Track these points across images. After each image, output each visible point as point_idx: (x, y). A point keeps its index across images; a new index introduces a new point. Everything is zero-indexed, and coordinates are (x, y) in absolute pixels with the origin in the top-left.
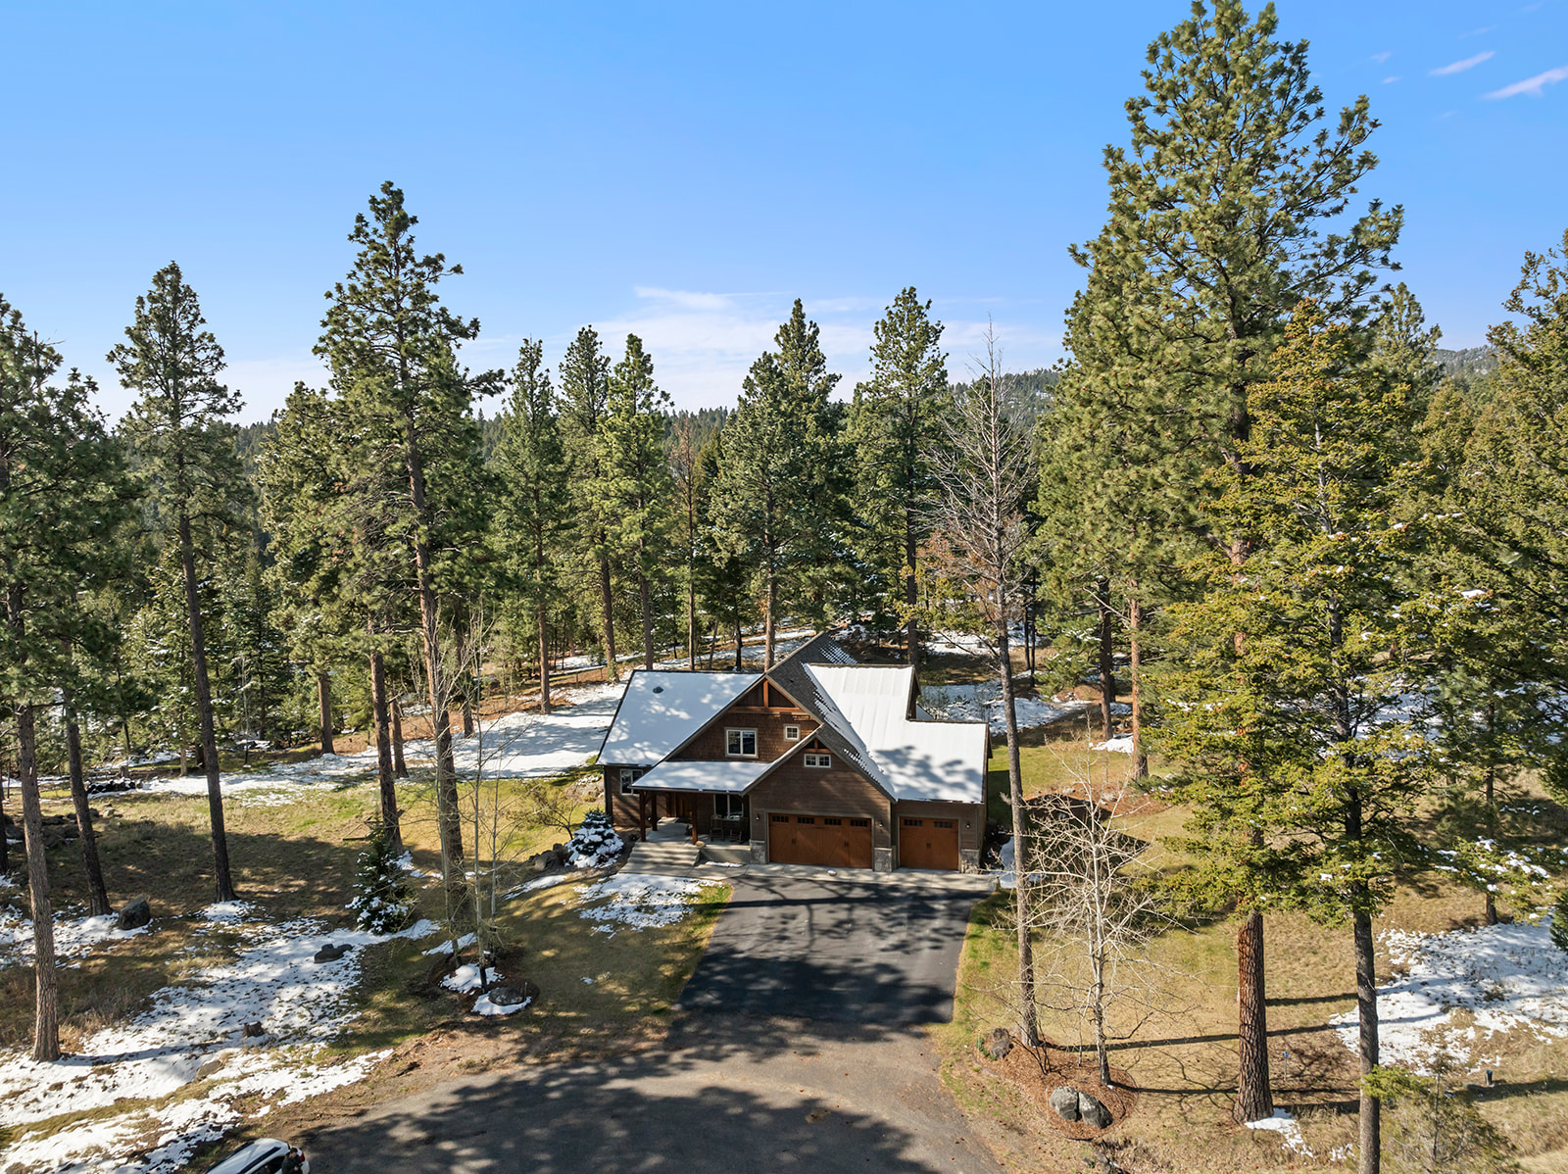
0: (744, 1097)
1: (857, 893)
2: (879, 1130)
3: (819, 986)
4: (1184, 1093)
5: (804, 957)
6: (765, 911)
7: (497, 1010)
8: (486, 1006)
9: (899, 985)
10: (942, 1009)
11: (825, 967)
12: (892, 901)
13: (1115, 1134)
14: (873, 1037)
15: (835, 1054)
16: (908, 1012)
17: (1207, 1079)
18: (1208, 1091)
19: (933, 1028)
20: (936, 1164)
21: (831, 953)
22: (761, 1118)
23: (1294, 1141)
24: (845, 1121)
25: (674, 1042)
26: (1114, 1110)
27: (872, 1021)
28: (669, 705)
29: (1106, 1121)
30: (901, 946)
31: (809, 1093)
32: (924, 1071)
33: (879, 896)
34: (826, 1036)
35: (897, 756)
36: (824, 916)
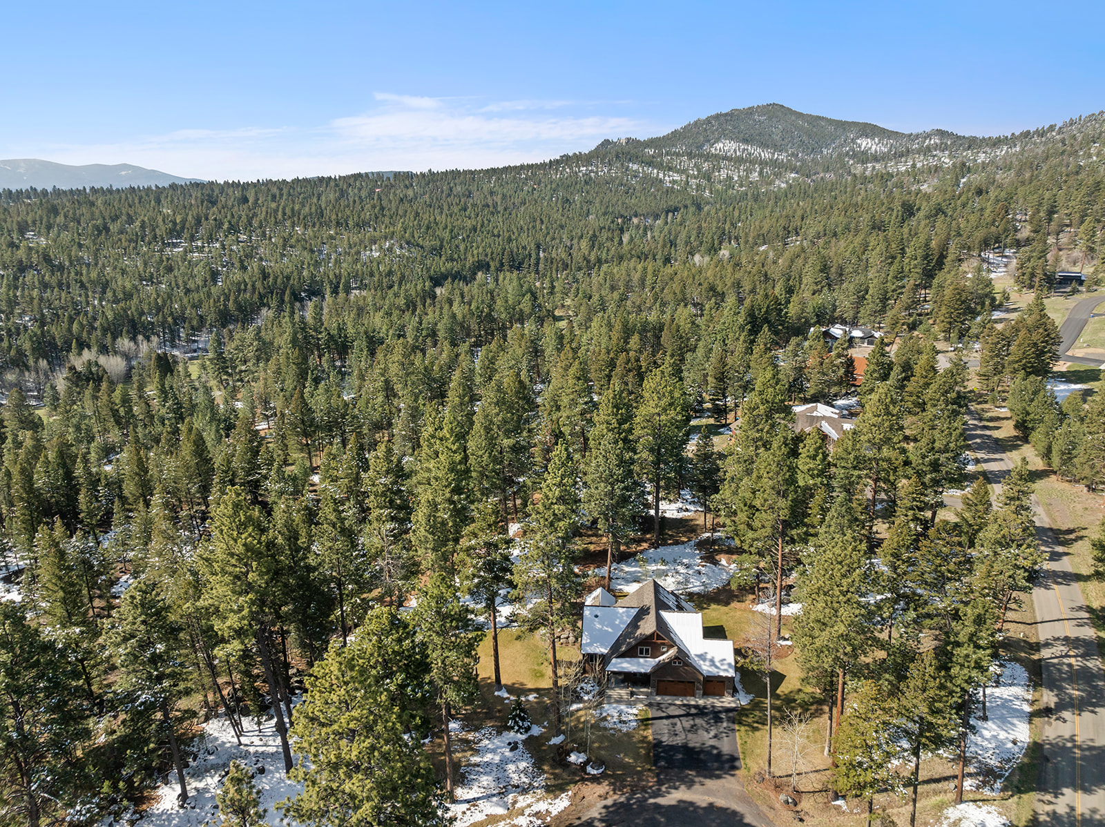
0: (691, 804)
1: (693, 711)
2: (735, 813)
3: (695, 756)
4: (814, 792)
5: (686, 743)
6: (665, 721)
7: (595, 772)
8: (592, 771)
9: (719, 755)
10: (737, 764)
11: (694, 748)
12: (706, 714)
13: (798, 808)
14: (719, 777)
15: (711, 783)
16: (727, 766)
17: (819, 787)
18: (820, 791)
19: (737, 772)
20: (754, 823)
21: (695, 741)
22: (701, 812)
23: (845, 808)
24: (723, 810)
25: (660, 782)
26: (797, 800)
27: (717, 770)
28: (603, 625)
29: (796, 805)
30: (715, 736)
31: (711, 800)
32: (741, 788)
33: (701, 712)
34: (705, 777)
35: (702, 657)
36: (687, 723)
